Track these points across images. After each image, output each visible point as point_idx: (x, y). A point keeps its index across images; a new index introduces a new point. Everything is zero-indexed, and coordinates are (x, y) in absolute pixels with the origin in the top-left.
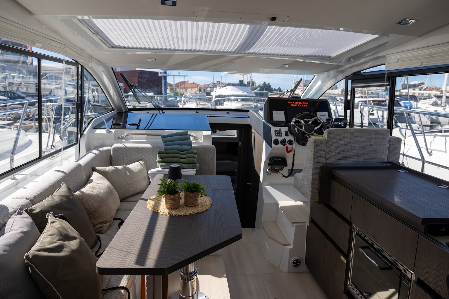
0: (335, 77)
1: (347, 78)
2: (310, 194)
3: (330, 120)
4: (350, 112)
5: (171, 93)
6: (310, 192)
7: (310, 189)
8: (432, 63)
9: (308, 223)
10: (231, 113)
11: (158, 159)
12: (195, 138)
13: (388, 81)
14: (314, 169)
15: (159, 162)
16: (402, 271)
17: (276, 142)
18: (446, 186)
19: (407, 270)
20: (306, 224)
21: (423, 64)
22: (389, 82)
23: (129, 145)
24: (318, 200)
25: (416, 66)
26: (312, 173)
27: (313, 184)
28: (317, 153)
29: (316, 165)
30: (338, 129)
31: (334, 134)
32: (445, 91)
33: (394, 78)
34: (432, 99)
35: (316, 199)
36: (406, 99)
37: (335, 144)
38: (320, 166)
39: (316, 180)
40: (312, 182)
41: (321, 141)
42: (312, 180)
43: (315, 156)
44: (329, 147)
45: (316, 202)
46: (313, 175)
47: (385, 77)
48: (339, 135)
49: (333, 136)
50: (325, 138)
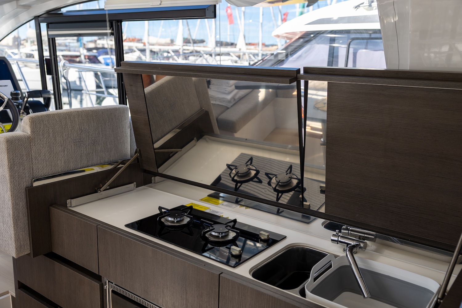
0: (15, 16)
1: (37, 19)
2: (14, 244)
3: (18, 94)
4: (53, 78)
6: (13, 239)
7: (13, 236)
8: (178, 2)
9: (13, 293)
13: (111, 26)
14: (14, 196)
20: (9, 295)
21: (163, 3)
22: (113, 30)
24: (30, 250)
25: (153, 6)
26: (11, 203)
27: (17, 224)
28: (14, 164)
29: (17, 186)
30: (48, 114)
31: (43, 123)
32: (148, 43)
33: (119, 24)
34: (135, 53)
35: (27, 250)
36: (107, 53)
37: (48, 142)
38: (26, 188)
39: (22, 215)
40: (13, 221)
41: (18, 140)
42: (13, 217)
43: (13, 171)
44: (37, 149)
45: (27, 254)
46: (14, 207)
47: (106, 21)
48: (51, 125)
49: (40, 127)
50: (26, 134)
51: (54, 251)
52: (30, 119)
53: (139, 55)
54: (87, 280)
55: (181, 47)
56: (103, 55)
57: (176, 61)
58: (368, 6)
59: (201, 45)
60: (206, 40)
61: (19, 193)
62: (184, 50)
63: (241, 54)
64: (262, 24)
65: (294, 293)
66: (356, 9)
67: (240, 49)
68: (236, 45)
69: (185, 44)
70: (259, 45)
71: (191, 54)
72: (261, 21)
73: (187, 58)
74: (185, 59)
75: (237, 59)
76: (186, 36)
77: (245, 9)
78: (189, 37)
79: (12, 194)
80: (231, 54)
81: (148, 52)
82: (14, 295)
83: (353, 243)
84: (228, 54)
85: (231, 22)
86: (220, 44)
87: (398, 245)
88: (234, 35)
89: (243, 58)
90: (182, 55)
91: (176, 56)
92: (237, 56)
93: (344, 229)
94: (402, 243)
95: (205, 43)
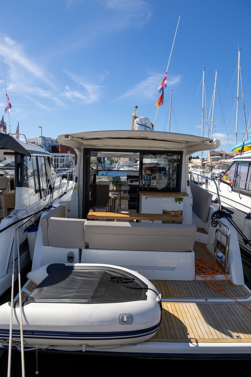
5: (108, 161)
10: (136, 172)
11: (111, 183)
12: (122, 179)
15: (112, 184)
17: (146, 180)
23: (102, 180)
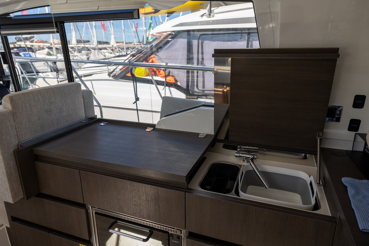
2: (10, 194)
4: (9, 66)
7: (8, 188)
13: (57, 26)
16: (169, 232)
18: (151, 128)
19: (174, 229)
20: (4, 226)
22: (58, 29)
24: (24, 195)
25: (92, 10)
26: (4, 164)
27: (11, 179)
28: (2, 134)
29: (7, 150)
30: (24, 93)
31: (21, 100)
32: (53, 43)
33: (62, 24)
34: (45, 50)
35: (21, 196)
36: (25, 51)
37: (26, 114)
38: (14, 151)
39: (14, 171)
40: (7, 177)
41: (3, 115)
42: (6, 174)
43: (2, 140)
44: (19, 120)
45: (22, 199)
46: (6, 166)
47: (52, 22)
48: (27, 101)
49: (19, 104)
50: (8, 110)
51: (42, 192)
52: (10, 98)
53: (48, 51)
54: (74, 208)
55: (75, 45)
56: (22, 52)
57: (73, 54)
58: (208, 15)
59: (88, 43)
60: (90, 41)
61: (9, 156)
62: (79, 47)
63: (114, 48)
64: (124, 30)
65: (232, 195)
66: (202, 17)
67: (113, 46)
68: (109, 43)
69: (78, 43)
70: (123, 43)
71: (83, 49)
72: (123, 28)
73: (80, 52)
74: (79, 53)
75: (112, 51)
76: (79, 38)
77: (113, 21)
78: (81, 39)
79: (3, 157)
80: (107, 48)
81: (54, 49)
82: (9, 226)
83: (251, 157)
84: (105, 49)
85: (105, 29)
86: (100, 43)
87: (267, 153)
88: (107, 37)
89: (115, 51)
90: (77, 50)
91: (73, 51)
92: (111, 50)
93: (239, 148)
94: (268, 151)
95: (90, 43)
